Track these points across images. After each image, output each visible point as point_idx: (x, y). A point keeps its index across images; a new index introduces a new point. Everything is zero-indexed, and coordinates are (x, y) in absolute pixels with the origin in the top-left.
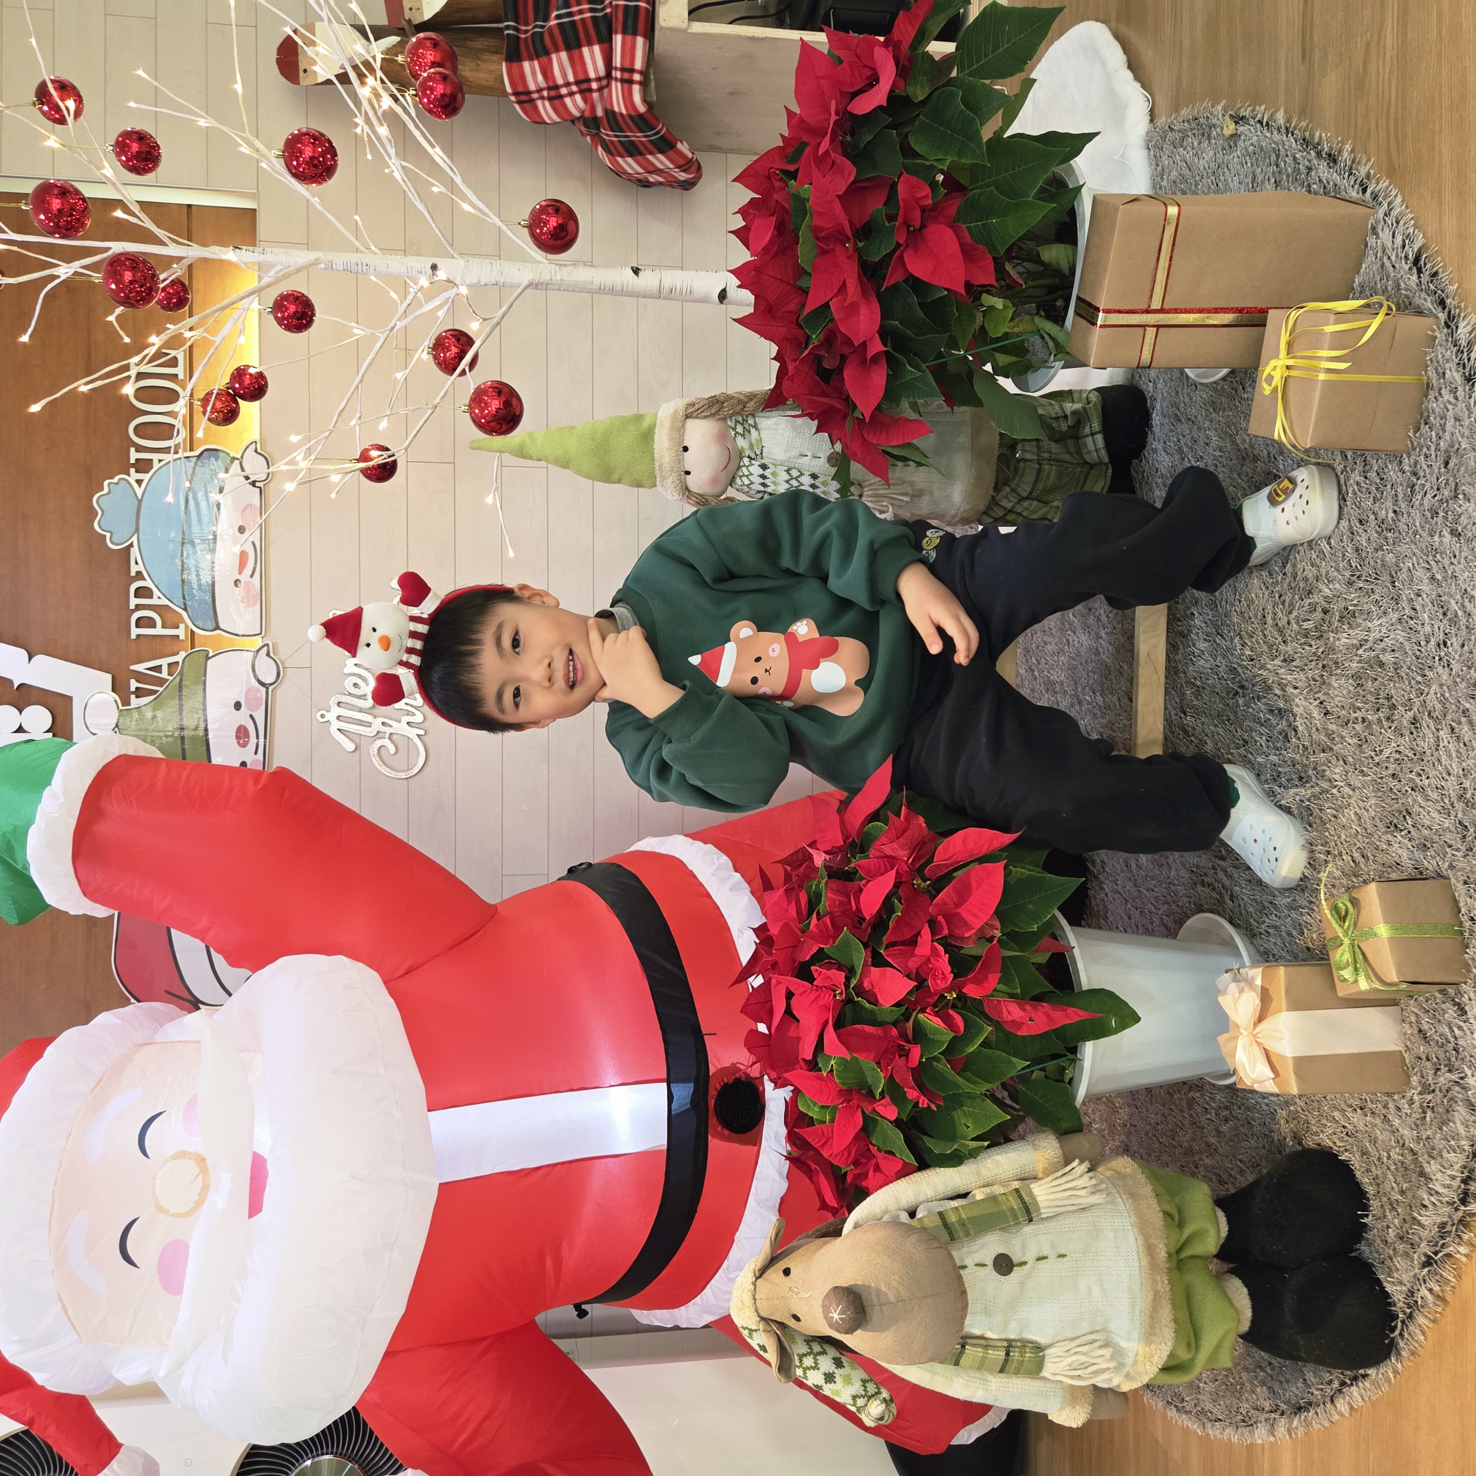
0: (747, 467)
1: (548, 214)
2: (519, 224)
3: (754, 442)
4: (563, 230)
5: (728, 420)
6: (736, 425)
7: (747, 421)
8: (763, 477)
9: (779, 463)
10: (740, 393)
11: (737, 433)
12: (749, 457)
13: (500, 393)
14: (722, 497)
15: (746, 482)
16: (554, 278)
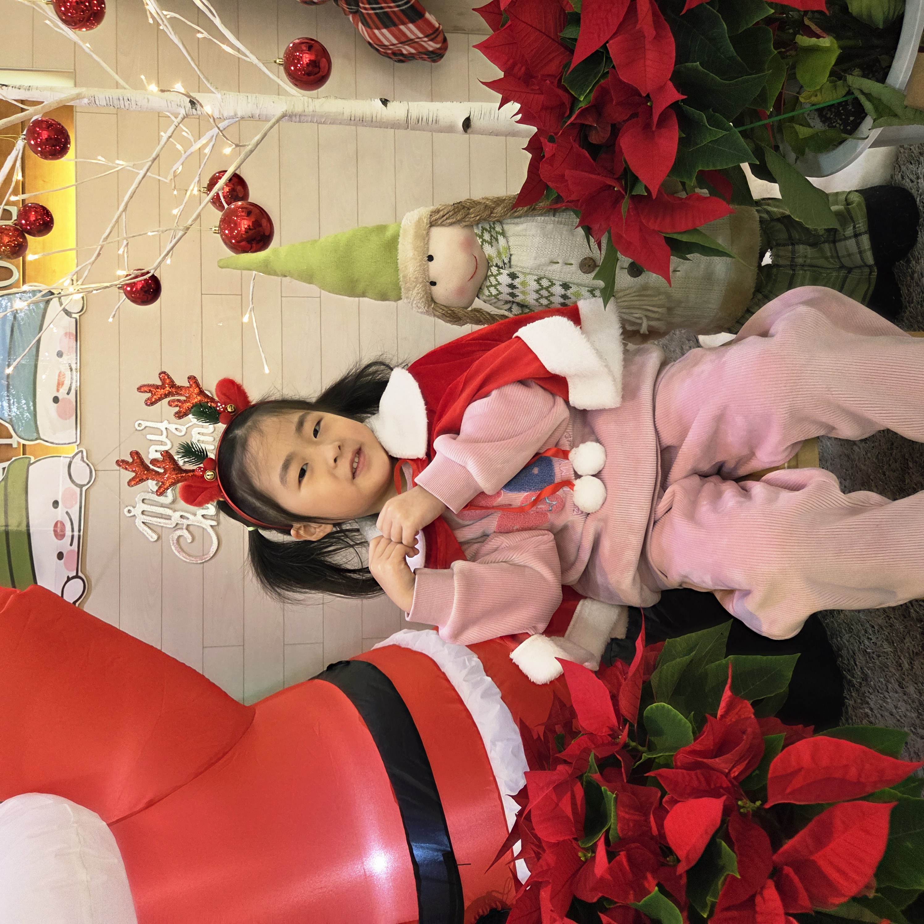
0: (495, 276)
1: (302, 52)
2: (275, 62)
3: (501, 250)
4: (316, 66)
5: (475, 227)
6: (482, 233)
7: (494, 228)
8: (512, 286)
9: (528, 271)
10: (487, 199)
11: (484, 241)
12: (497, 266)
13: (249, 213)
14: (470, 309)
15: (494, 291)
16: (306, 110)
